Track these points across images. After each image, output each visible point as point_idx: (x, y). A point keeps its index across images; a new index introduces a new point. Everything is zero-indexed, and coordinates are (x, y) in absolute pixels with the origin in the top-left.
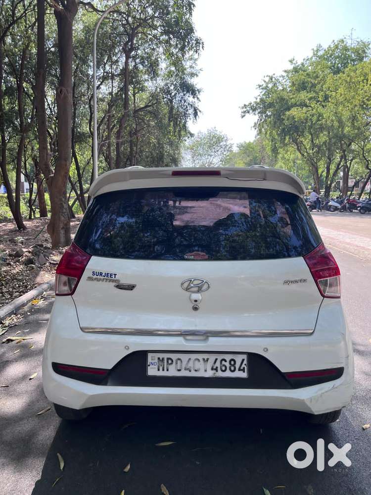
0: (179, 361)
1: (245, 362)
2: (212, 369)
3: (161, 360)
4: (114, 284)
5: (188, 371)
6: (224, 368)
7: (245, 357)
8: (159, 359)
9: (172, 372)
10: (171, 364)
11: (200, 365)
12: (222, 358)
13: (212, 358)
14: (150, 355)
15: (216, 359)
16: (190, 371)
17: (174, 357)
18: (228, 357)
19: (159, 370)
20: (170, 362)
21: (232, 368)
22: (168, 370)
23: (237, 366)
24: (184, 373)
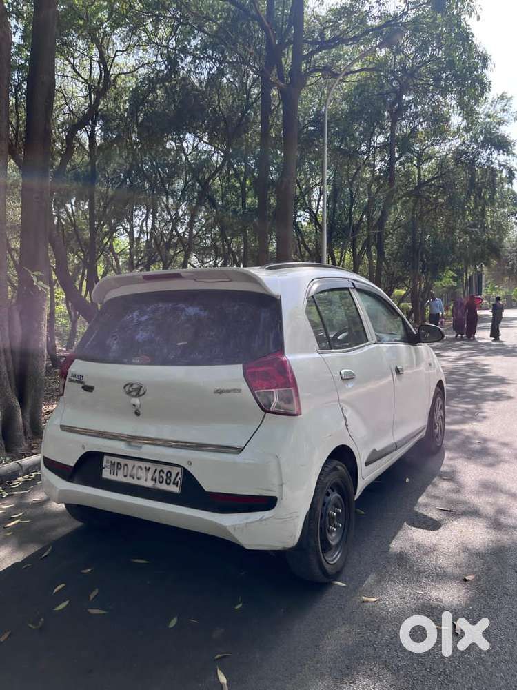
0: (126, 467)
1: (179, 476)
2: (152, 479)
3: (113, 464)
4: (81, 385)
5: (131, 478)
6: (161, 480)
7: (179, 470)
8: (111, 462)
9: (120, 478)
10: (120, 469)
11: (142, 473)
12: (161, 469)
13: (153, 467)
14: (106, 458)
15: (156, 470)
16: (134, 478)
17: (123, 461)
18: (166, 469)
19: (110, 473)
20: (119, 466)
21: (168, 481)
22: (117, 475)
23: (172, 479)
24: (129, 480)
